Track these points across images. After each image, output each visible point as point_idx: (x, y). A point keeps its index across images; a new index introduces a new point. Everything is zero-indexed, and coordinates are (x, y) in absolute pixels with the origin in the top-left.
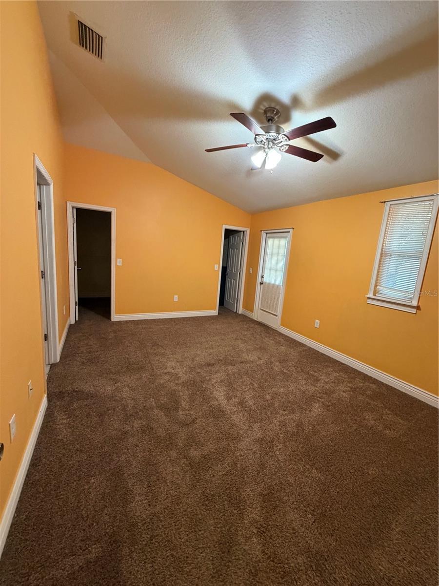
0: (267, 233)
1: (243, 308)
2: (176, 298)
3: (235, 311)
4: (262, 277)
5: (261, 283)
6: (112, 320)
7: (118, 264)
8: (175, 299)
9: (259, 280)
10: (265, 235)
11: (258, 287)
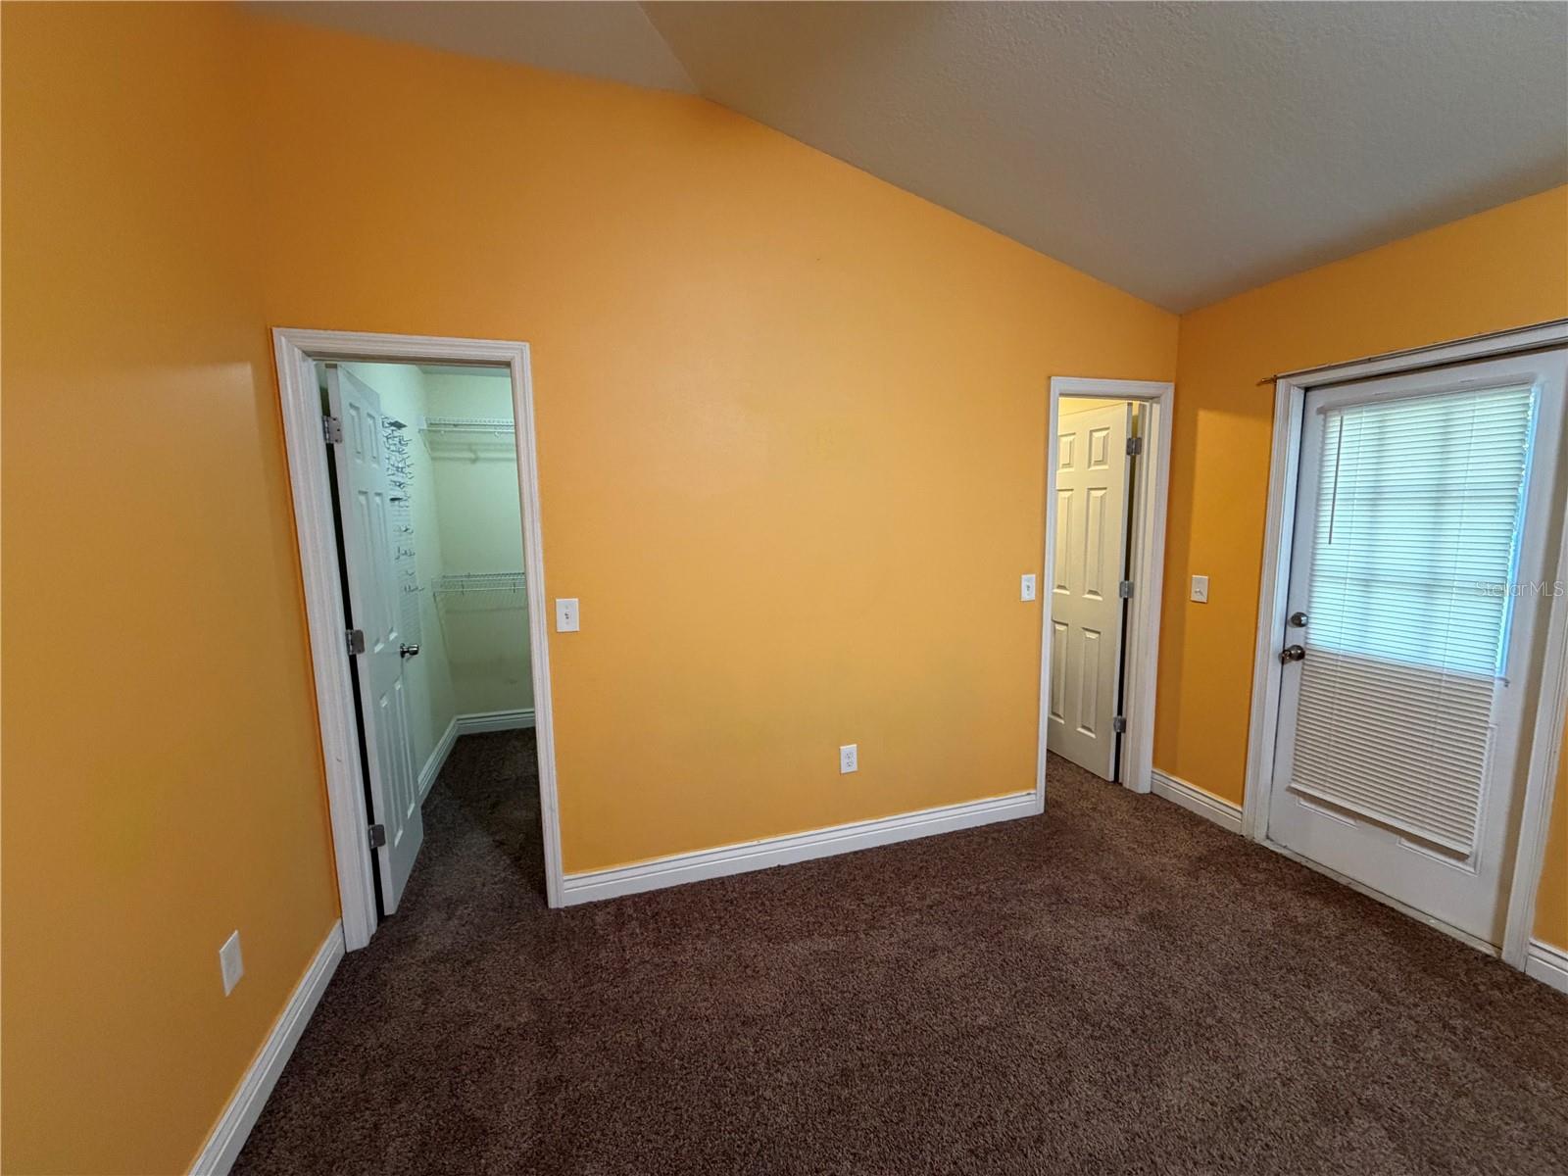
0: (1307, 389)
1: (1155, 763)
2: (849, 756)
3: (1111, 777)
4: (1297, 621)
5: (1293, 655)
6: (553, 904)
7: (563, 626)
8: (844, 762)
9: (1273, 635)
10: (1297, 397)
11: (1268, 672)
